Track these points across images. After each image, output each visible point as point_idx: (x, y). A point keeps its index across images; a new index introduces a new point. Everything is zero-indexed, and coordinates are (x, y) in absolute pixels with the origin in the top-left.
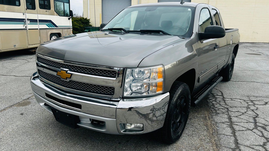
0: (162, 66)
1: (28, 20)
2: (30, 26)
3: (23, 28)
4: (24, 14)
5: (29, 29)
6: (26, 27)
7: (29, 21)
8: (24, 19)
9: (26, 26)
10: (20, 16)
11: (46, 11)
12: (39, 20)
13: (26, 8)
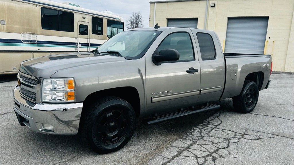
0: (73, 79)
1: (79, 43)
2: (80, 49)
3: (74, 51)
4: (76, 39)
5: (80, 52)
6: (77, 50)
7: (81, 45)
8: (76, 43)
9: (77, 48)
10: (73, 40)
11: (98, 36)
12: (90, 44)
13: (79, 33)
